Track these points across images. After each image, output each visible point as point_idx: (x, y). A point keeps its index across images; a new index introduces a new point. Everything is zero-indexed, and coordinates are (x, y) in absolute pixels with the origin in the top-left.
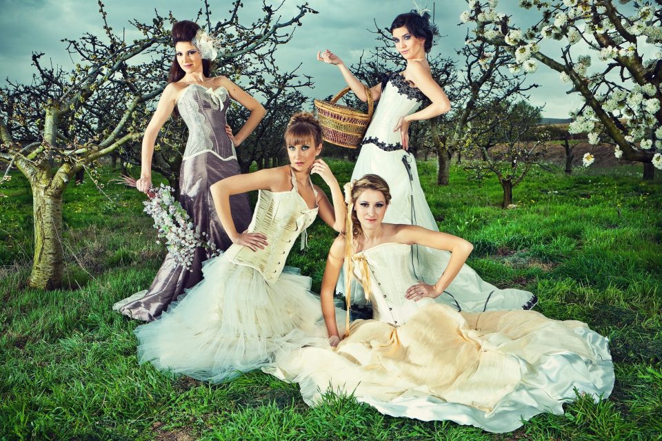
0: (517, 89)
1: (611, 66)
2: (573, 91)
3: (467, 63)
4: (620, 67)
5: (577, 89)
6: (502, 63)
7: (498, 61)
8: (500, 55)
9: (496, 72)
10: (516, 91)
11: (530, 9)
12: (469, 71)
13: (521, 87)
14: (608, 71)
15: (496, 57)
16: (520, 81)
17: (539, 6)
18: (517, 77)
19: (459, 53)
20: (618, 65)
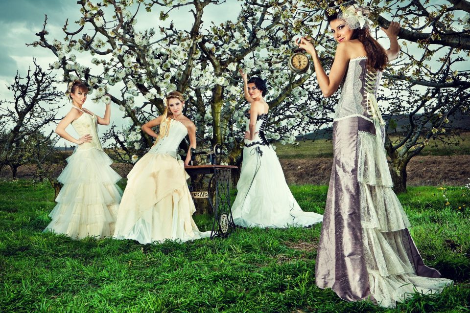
0: (53, 119)
1: (146, 104)
2: (126, 116)
3: (15, 96)
4: (151, 105)
5: (129, 115)
6: (42, 98)
7: (39, 97)
8: (41, 93)
9: (37, 105)
10: (52, 120)
11: (99, 65)
12: (16, 103)
13: (56, 118)
14: (144, 106)
15: (37, 94)
16: (54, 114)
17: (104, 64)
18: (52, 110)
19: (9, 88)
20: (149, 103)
